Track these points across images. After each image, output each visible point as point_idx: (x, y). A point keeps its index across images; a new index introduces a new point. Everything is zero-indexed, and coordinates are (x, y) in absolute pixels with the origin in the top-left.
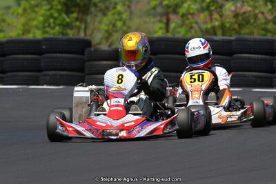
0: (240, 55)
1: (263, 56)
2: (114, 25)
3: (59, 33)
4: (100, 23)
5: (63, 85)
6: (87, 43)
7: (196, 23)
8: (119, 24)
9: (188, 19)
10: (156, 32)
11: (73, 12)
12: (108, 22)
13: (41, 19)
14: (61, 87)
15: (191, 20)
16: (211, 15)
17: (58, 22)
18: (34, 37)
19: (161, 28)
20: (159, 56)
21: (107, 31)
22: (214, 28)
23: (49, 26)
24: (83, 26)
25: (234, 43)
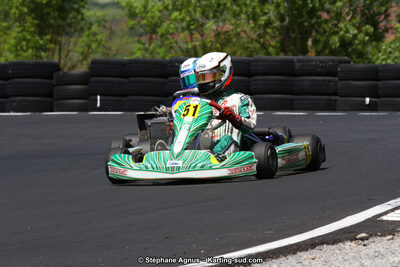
1: (240, 78)
2: (89, 46)
3: (32, 56)
4: (75, 44)
5: (30, 111)
6: (56, 67)
7: (176, 43)
8: (94, 46)
9: (168, 39)
11: (46, 34)
12: (83, 44)
13: (13, 41)
14: (29, 113)
15: (173, 41)
16: (191, 34)
17: (31, 44)
18: (6, 60)
19: (139, 49)
20: (131, 79)
21: (82, 53)
22: (195, 47)
23: (22, 48)
24: (57, 48)
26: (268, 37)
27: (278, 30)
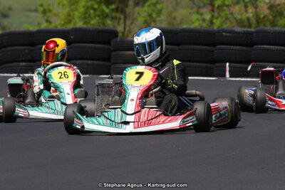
0: (259, 46)
10: (193, 23)
25: (254, 34)
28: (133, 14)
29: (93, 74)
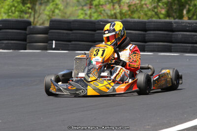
2: (53, 12)
3: (18, 16)
4: (44, 10)
5: (13, 49)
8: (57, 11)
10: (78, 16)
11: (27, 4)
12: (49, 9)
13: (7, 7)
14: (11, 51)
15: (101, 9)
16: (113, 6)
17: (17, 9)
19: (82, 14)
20: (74, 31)
21: (49, 16)
22: (115, 14)
23: (12, 12)
24: (33, 13)
26: (159, 8)
27: (166, 4)
28: (40, 10)
29: (15, 50)
